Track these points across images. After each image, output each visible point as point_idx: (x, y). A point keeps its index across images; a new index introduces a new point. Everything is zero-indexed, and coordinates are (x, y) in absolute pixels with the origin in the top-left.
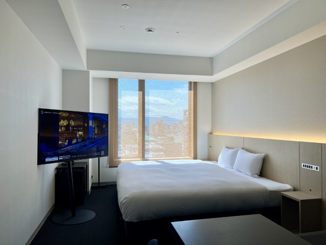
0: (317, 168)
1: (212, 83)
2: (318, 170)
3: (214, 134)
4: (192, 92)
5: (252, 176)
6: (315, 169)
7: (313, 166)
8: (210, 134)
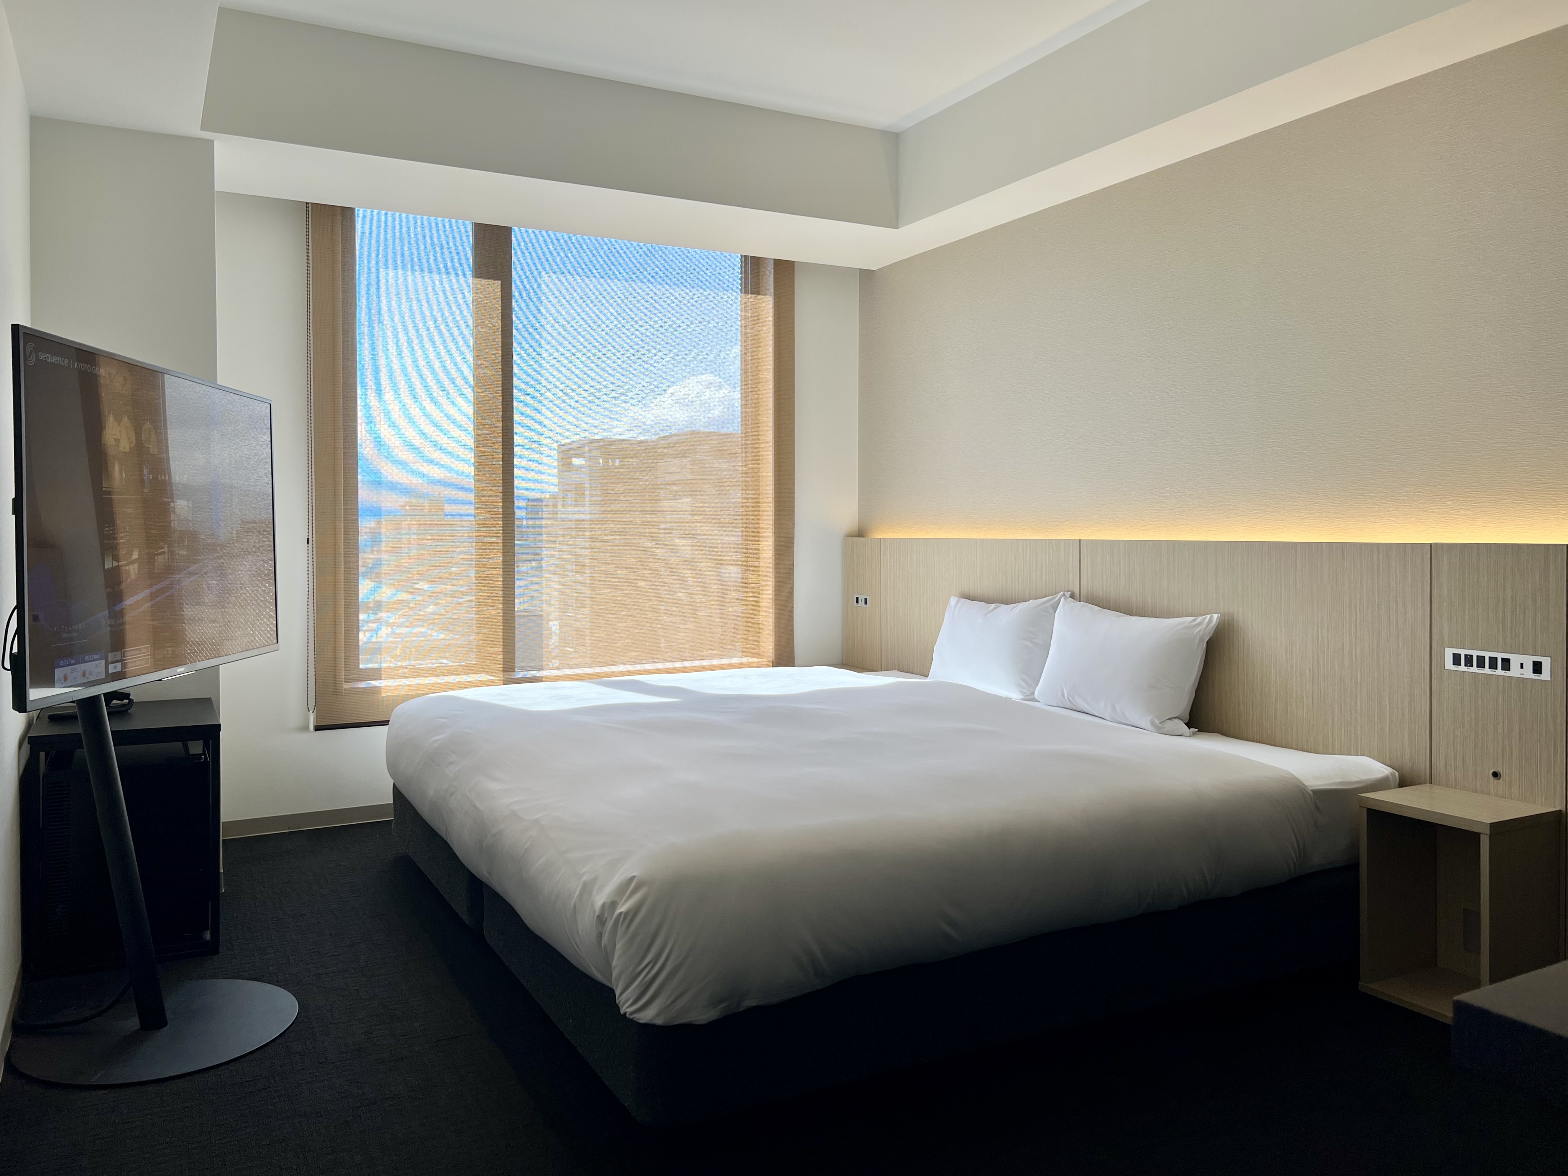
0: (1537, 668)
1: (866, 277)
2: (1546, 675)
3: (880, 534)
4: (767, 303)
5: (1160, 730)
6: (1528, 673)
7: (1515, 660)
8: (851, 535)
